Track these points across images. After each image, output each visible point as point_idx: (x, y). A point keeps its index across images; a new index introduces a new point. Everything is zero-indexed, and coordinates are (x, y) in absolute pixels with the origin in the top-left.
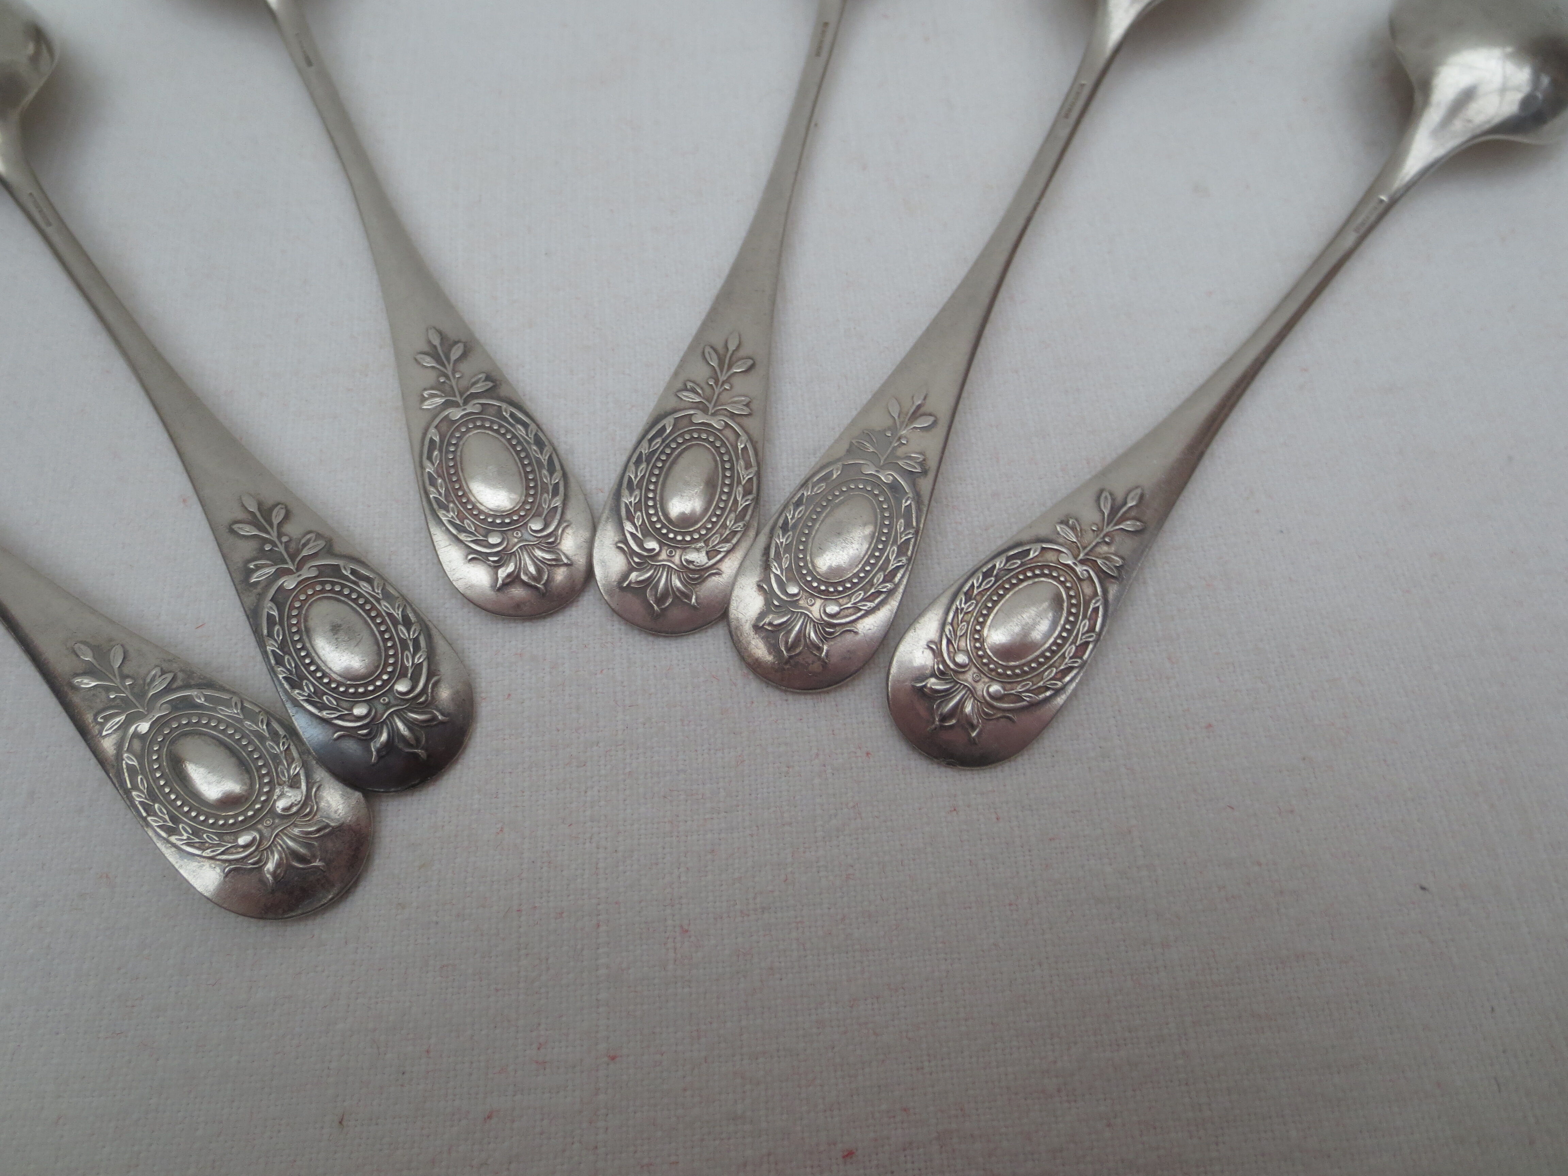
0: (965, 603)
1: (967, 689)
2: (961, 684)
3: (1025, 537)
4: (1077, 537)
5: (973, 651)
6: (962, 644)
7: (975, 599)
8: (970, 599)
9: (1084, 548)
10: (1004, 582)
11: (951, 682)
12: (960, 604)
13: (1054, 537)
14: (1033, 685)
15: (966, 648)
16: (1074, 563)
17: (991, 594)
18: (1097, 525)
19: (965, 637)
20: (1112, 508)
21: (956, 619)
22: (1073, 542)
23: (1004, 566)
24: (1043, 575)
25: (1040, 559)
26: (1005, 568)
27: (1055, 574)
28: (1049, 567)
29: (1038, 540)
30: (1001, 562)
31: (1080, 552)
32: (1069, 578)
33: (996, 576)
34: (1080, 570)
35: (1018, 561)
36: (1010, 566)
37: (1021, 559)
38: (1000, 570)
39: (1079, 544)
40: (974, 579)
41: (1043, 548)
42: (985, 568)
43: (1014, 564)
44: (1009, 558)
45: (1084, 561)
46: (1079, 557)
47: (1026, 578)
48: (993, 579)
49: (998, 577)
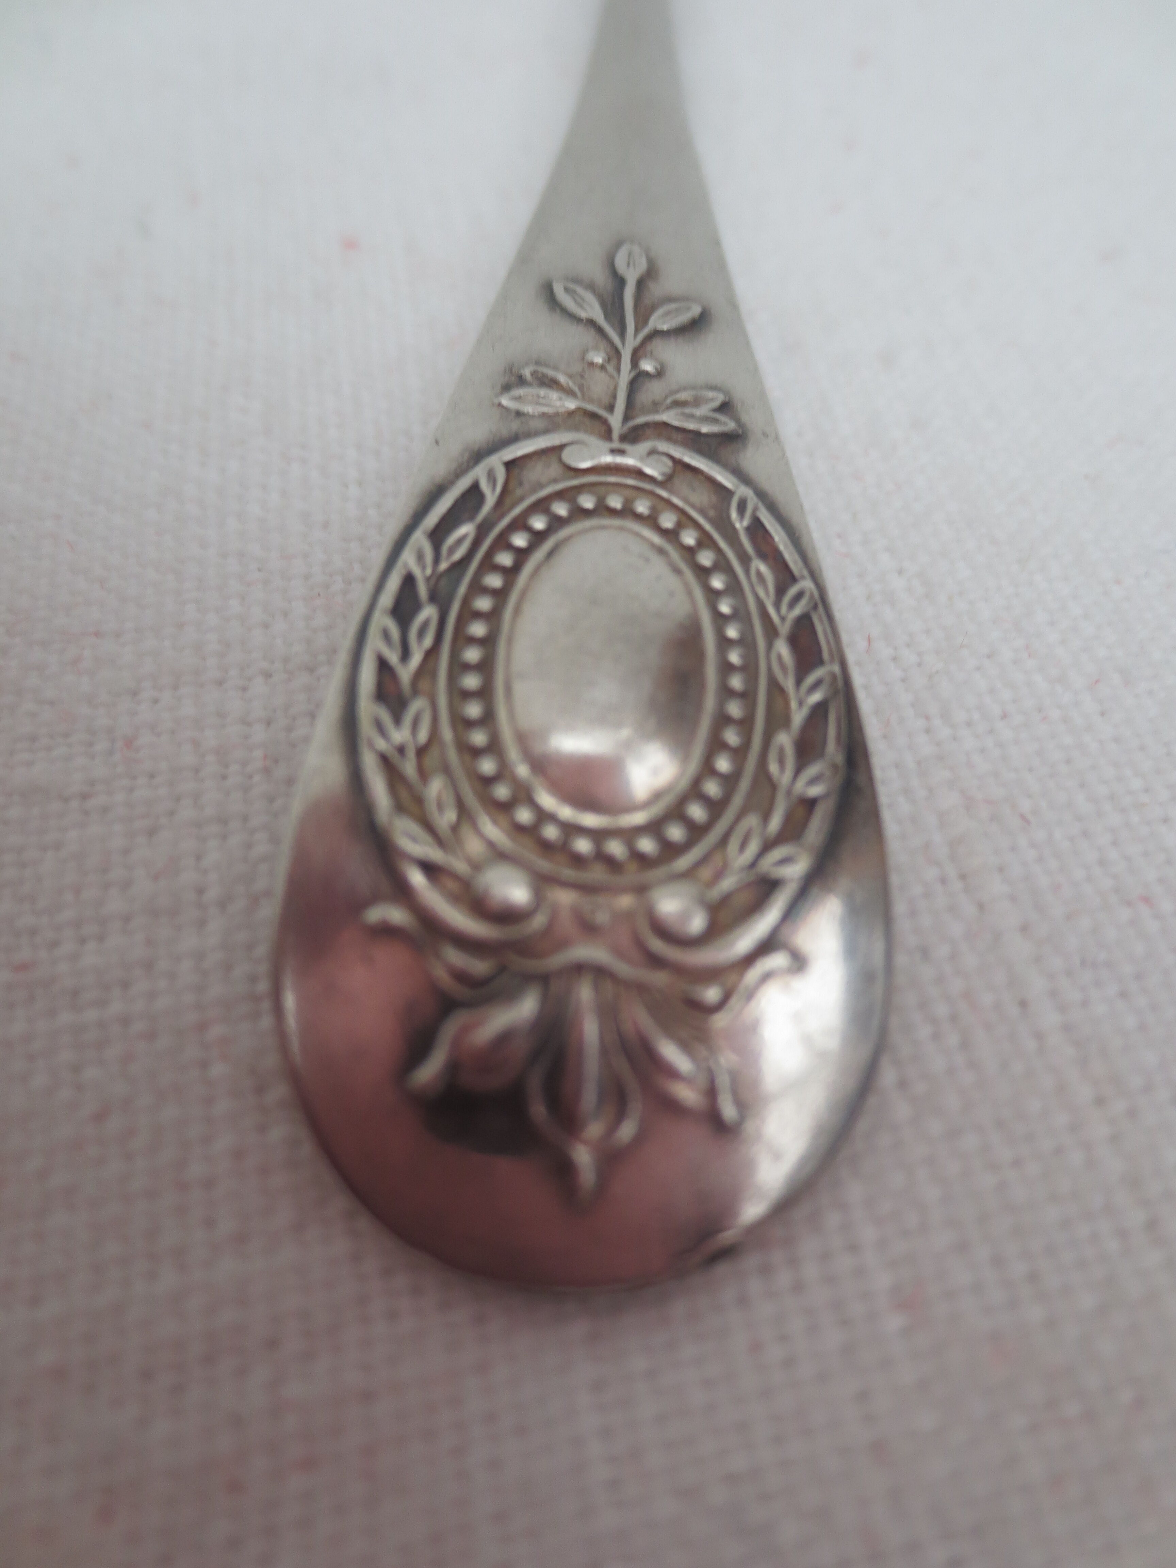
0: (397, 720)
1: (589, 971)
2: (562, 970)
3: (441, 469)
4: (569, 392)
5: (524, 845)
6: (475, 846)
7: (415, 691)
8: (405, 704)
9: (611, 408)
10: (466, 601)
11: (526, 986)
12: (386, 737)
13: (515, 426)
14: (766, 820)
15: (493, 852)
16: (613, 451)
17: (455, 654)
18: (596, 348)
19: (468, 824)
20: (603, 305)
21: (401, 786)
22: (571, 414)
23: (437, 560)
24: (557, 523)
25: (519, 492)
26: (444, 566)
27: (587, 502)
28: (560, 495)
29: (478, 456)
30: (420, 557)
31: (605, 422)
32: (629, 493)
33: (433, 598)
34: (641, 459)
35: (466, 530)
36: (452, 551)
37: (471, 518)
38: (432, 582)
39: (590, 407)
40: (374, 644)
41: (510, 465)
42: (387, 599)
43: (460, 541)
44: (437, 535)
45: (633, 436)
46: (616, 435)
47: (522, 555)
48: (428, 613)
49: (440, 598)
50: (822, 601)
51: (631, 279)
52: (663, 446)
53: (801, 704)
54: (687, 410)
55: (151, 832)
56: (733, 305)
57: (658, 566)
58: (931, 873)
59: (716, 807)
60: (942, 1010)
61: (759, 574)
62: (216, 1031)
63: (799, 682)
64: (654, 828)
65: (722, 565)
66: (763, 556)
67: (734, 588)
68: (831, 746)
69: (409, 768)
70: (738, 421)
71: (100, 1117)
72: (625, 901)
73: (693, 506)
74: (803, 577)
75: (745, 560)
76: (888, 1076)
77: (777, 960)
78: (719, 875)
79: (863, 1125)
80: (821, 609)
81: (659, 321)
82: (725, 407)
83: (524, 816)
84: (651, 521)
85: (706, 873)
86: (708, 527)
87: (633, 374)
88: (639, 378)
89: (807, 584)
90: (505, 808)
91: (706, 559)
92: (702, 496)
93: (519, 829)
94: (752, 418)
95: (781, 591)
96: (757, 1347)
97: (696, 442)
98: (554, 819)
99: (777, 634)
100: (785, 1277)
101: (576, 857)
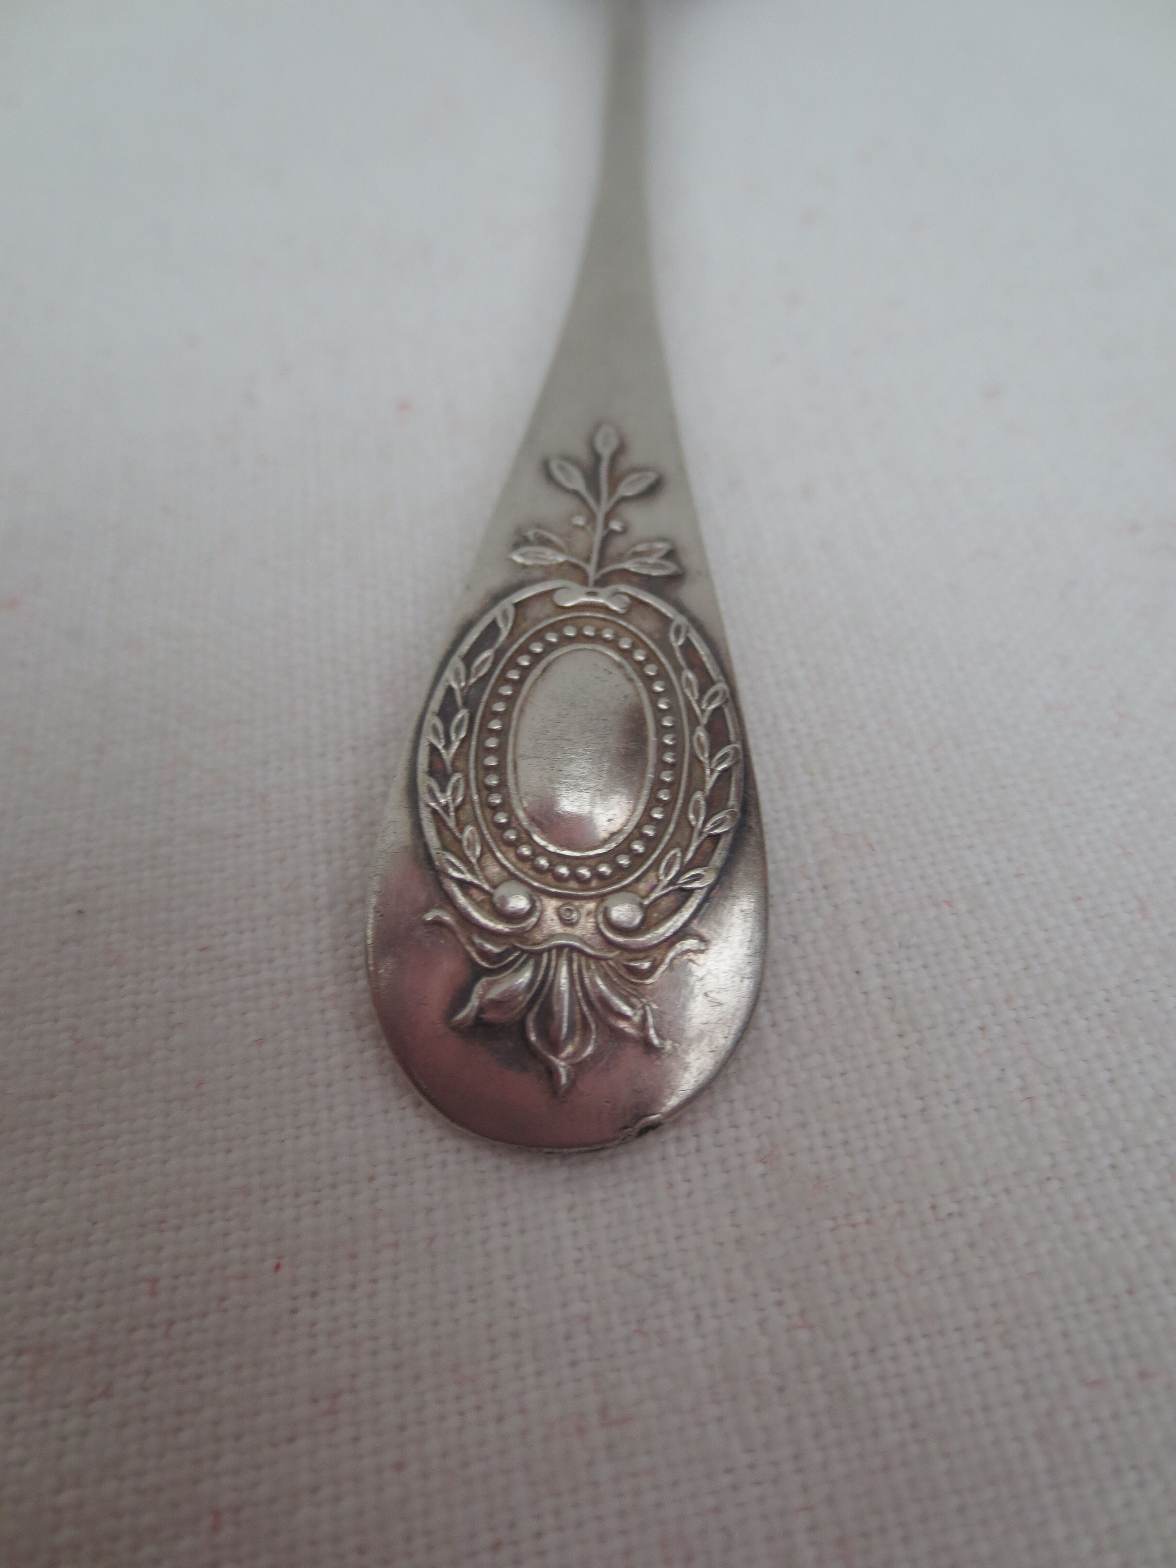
0: (443, 790)
1: (566, 950)
2: (549, 950)
3: (470, 608)
4: (558, 549)
5: (525, 870)
6: (493, 870)
7: (455, 770)
8: (447, 777)
9: (588, 560)
10: (488, 705)
11: (525, 962)
12: (436, 800)
13: (521, 575)
14: (684, 851)
15: (505, 874)
16: (589, 593)
17: (481, 742)
18: (579, 514)
19: (488, 855)
20: (585, 477)
21: (447, 833)
22: (561, 565)
23: (468, 678)
24: (550, 647)
25: (524, 625)
26: (473, 680)
27: (570, 632)
28: (551, 628)
29: (496, 598)
30: (457, 674)
31: (584, 572)
32: (599, 624)
33: (466, 704)
34: (608, 598)
35: (487, 654)
36: (478, 669)
37: (490, 647)
38: (465, 691)
39: (574, 560)
40: (428, 736)
41: (517, 605)
42: (435, 706)
43: (484, 662)
44: (468, 659)
45: (602, 582)
46: (591, 580)
47: (525, 671)
48: (463, 714)
49: (470, 703)
50: (733, 697)
51: (606, 452)
52: (623, 588)
53: (712, 771)
54: (644, 559)
55: (282, 860)
56: (682, 469)
57: (618, 677)
58: (804, 885)
59: (651, 843)
60: (804, 976)
61: (688, 680)
62: (329, 990)
63: (711, 757)
64: (610, 858)
65: (662, 675)
66: (691, 667)
67: (670, 691)
68: (732, 801)
69: (451, 822)
70: (678, 563)
71: (260, 1042)
72: (591, 905)
73: (643, 631)
74: (719, 681)
75: (678, 670)
76: (764, 1018)
77: (690, 943)
78: (653, 888)
79: (745, 1049)
80: (730, 704)
81: (626, 489)
82: (671, 555)
83: (526, 851)
84: (613, 644)
85: (643, 887)
86: (653, 647)
87: (605, 532)
88: (609, 535)
89: (721, 686)
90: (514, 845)
91: (651, 671)
92: (650, 624)
93: (522, 858)
94: (690, 560)
95: (702, 691)
96: (671, 1185)
97: (648, 583)
98: (545, 852)
99: (698, 723)
100: (691, 1144)
101: (559, 878)
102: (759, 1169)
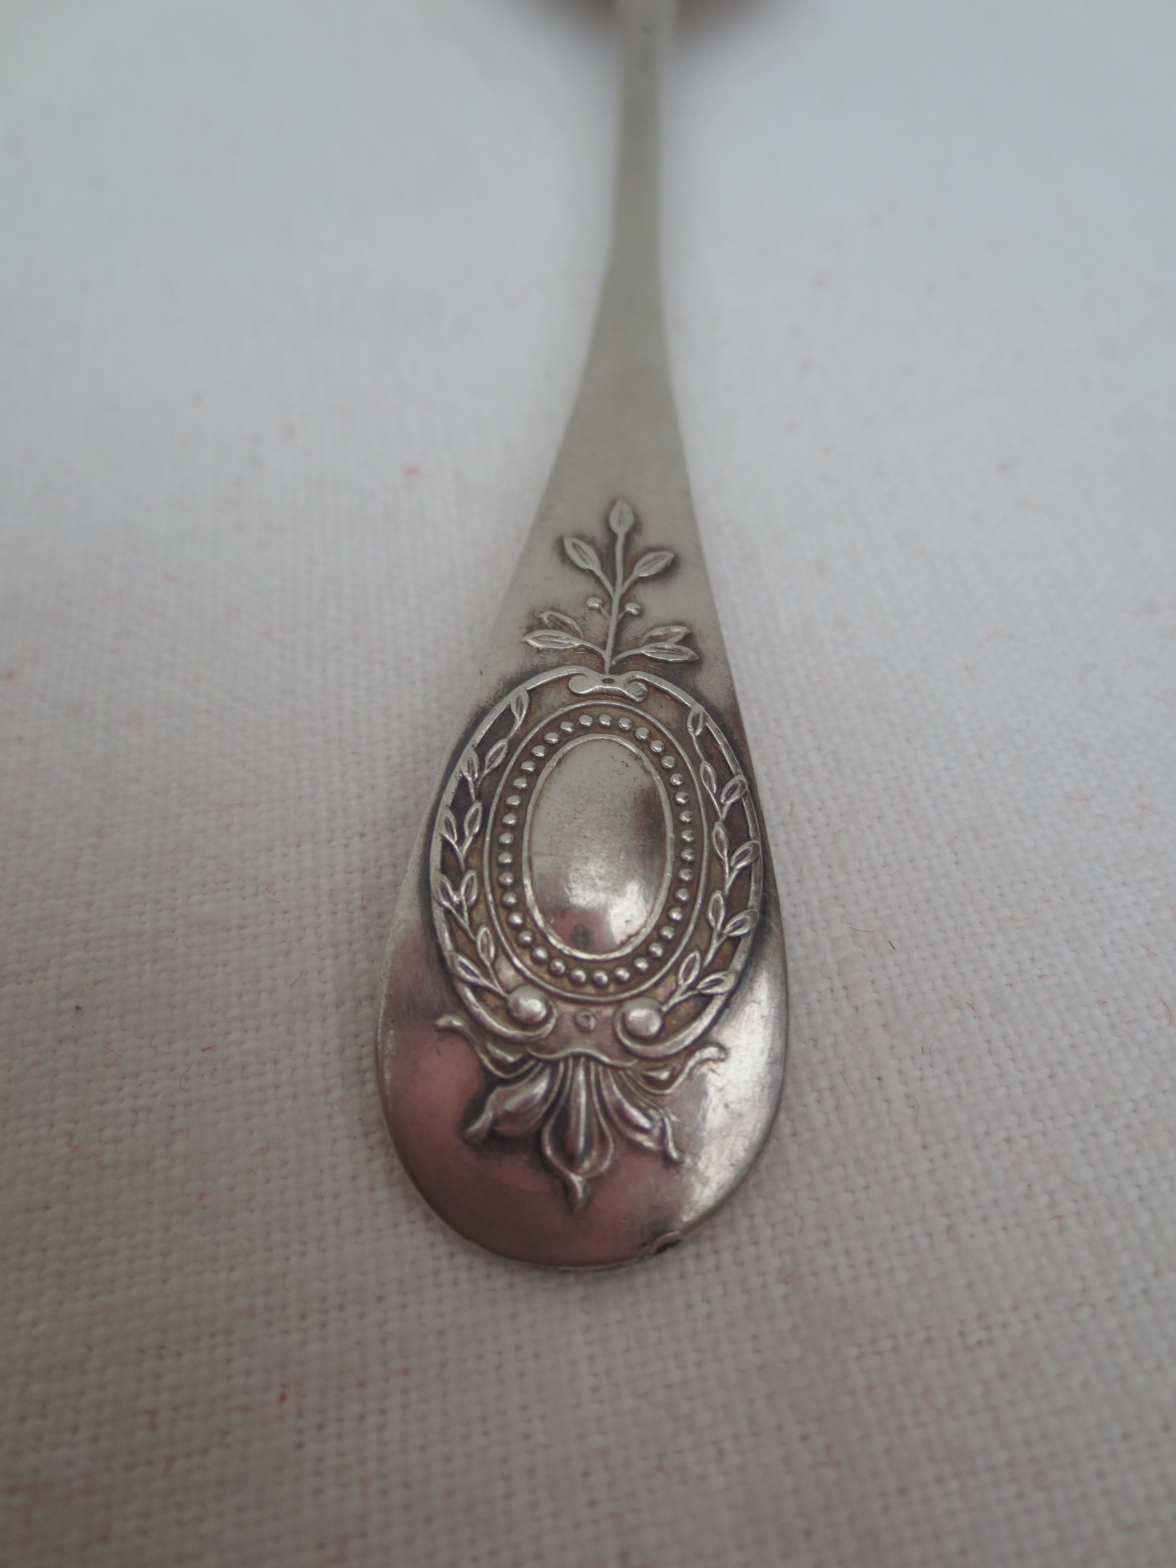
0: (456, 889)
1: (583, 1060)
2: (565, 1059)
3: (484, 694)
4: (575, 634)
5: (541, 974)
6: (508, 974)
7: (469, 867)
8: (461, 875)
9: (603, 646)
10: (502, 799)
11: (541, 1072)
12: (450, 899)
13: (536, 660)
14: (704, 955)
15: (520, 978)
16: (605, 681)
17: (495, 838)
18: (594, 596)
19: (502, 958)
20: (600, 556)
21: (459, 934)
22: (576, 649)
23: (481, 769)
24: (566, 738)
25: (539, 714)
26: (486, 771)
27: (586, 721)
28: (566, 716)
29: (511, 685)
30: (470, 766)
31: (600, 657)
32: (616, 713)
33: (479, 797)
34: (625, 687)
35: (502, 743)
36: (492, 762)
37: (504, 737)
38: (479, 783)
39: (589, 645)
40: (440, 831)
41: (531, 692)
42: (448, 798)
43: (497, 753)
44: (482, 749)
45: (618, 669)
46: (607, 667)
47: (540, 764)
48: (477, 806)
49: (484, 797)
50: (751, 789)
51: (621, 532)
52: (639, 675)
53: (731, 869)
54: (659, 645)
55: (287, 953)
56: (698, 548)
57: (635, 770)
58: (824, 985)
59: (670, 946)
60: (824, 1083)
61: (706, 772)
62: (337, 1094)
63: (730, 854)
64: (628, 962)
65: (680, 767)
66: (709, 759)
67: (687, 784)
68: (752, 902)
69: (465, 922)
70: (695, 649)
71: (265, 1150)
72: (608, 1012)
73: (660, 721)
74: (738, 773)
75: (696, 762)
76: (785, 1127)
77: (710, 1052)
78: (672, 994)
79: (766, 1160)
80: (749, 797)
81: (640, 572)
82: (688, 640)
83: (541, 953)
84: (630, 734)
85: (661, 992)
86: (670, 737)
87: (621, 615)
88: (626, 618)
89: (740, 778)
90: (529, 948)
91: (668, 762)
92: (667, 713)
93: (537, 961)
94: (707, 645)
95: (721, 785)
96: (690, 1306)
97: (665, 669)
98: (561, 955)
99: (717, 818)
100: (710, 1262)
101: (575, 982)
102: (781, 1289)
